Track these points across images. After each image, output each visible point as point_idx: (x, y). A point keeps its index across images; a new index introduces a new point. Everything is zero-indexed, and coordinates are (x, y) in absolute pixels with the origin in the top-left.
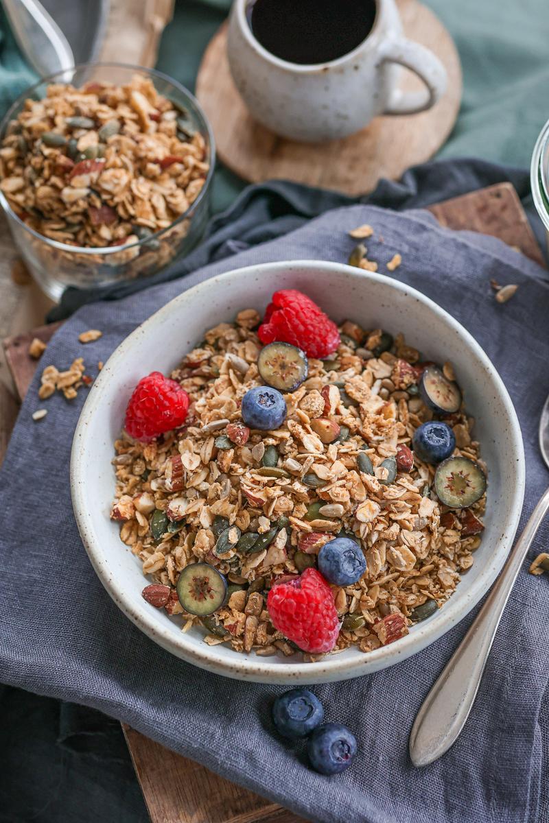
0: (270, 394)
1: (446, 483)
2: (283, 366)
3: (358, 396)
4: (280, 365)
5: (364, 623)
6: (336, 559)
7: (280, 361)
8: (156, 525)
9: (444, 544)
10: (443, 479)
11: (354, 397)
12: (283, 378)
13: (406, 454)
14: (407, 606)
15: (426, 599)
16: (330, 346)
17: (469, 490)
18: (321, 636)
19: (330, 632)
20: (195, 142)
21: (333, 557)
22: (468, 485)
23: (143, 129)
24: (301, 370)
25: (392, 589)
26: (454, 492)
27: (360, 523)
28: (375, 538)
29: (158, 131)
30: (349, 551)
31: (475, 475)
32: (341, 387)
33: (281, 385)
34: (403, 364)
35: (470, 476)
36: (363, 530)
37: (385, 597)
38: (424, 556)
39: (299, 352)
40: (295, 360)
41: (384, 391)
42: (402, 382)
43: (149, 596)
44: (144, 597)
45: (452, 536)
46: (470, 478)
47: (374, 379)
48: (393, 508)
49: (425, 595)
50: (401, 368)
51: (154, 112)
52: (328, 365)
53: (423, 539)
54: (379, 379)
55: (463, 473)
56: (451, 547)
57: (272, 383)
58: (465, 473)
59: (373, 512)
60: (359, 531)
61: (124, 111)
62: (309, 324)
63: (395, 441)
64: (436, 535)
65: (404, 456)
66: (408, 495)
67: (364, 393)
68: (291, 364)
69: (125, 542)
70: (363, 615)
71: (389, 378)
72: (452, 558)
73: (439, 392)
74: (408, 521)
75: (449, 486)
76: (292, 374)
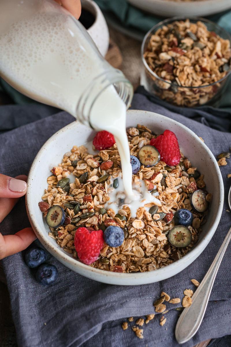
0: (135, 160)
1: (175, 233)
2: (149, 156)
3: (168, 184)
4: (148, 155)
5: (108, 263)
6: (110, 233)
7: (149, 154)
8: (61, 182)
9: (159, 256)
10: (175, 232)
11: (167, 183)
12: (145, 160)
13: (170, 216)
14: (130, 269)
15: (138, 270)
16: (173, 161)
17: (182, 241)
18: (86, 256)
19: (91, 257)
20: (222, 73)
21: (110, 231)
22: (183, 240)
23: (210, 55)
24: (154, 162)
25: (128, 259)
26: (176, 239)
27: (132, 226)
28: (133, 236)
29: (215, 60)
30: (118, 234)
31: (188, 238)
32: (165, 177)
33: (143, 162)
34: (194, 184)
35: (186, 237)
36: (132, 230)
37: (123, 259)
38: (148, 255)
39: (159, 155)
40: (155, 157)
41: (181, 189)
42: (188, 190)
43: (41, 205)
44: (39, 204)
45: (164, 255)
46: (185, 238)
47: (181, 184)
48: (148, 229)
49: (139, 269)
50: (191, 185)
51: (220, 54)
52: (167, 167)
53: (152, 248)
54: (182, 184)
55: (184, 234)
56: (161, 259)
57: (140, 159)
58: (185, 235)
59: (141, 226)
60: (130, 229)
61: (210, 45)
62: (170, 147)
63: (170, 208)
64: (158, 250)
65: (169, 216)
66: (157, 229)
67: (172, 185)
68: (153, 157)
69: (47, 181)
70: (110, 260)
71: (186, 186)
72: (159, 262)
73: (198, 200)
74: (151, 237)
75: (175, 235)
76: (150, 161)
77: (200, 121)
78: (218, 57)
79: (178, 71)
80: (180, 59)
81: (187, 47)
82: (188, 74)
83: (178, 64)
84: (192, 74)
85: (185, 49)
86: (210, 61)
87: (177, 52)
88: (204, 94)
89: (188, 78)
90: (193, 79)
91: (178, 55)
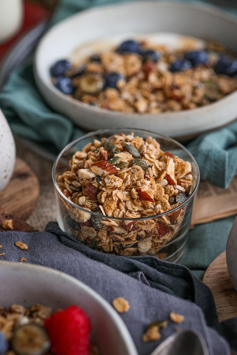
23: (157, 178)
29: (165, 187)
61: (159, 164)
77: (136, 277)
78: (170, 182)
79: (104, 195)
80: (109, 179)
81: (121, 163)
82: (119, 201)
83: (105, 186)
84: (125, 202)
85: (117, 165)
86: (155, 185)
87: (104, 168)
88: (142, 233)
89: (118, 207)
90: (126, 209)
91: (106, 173)
